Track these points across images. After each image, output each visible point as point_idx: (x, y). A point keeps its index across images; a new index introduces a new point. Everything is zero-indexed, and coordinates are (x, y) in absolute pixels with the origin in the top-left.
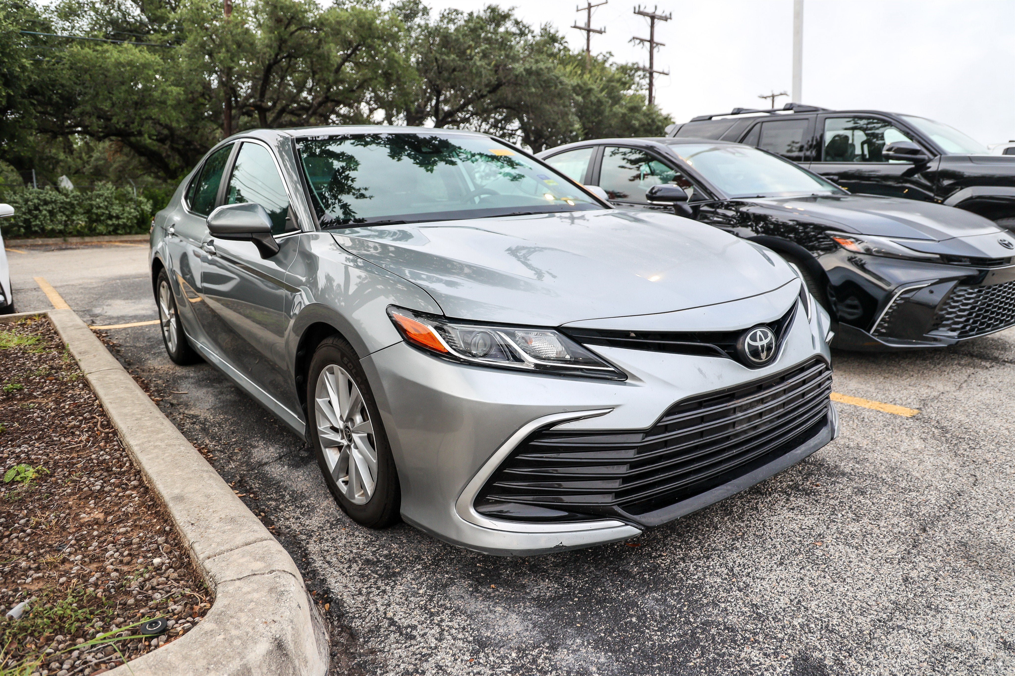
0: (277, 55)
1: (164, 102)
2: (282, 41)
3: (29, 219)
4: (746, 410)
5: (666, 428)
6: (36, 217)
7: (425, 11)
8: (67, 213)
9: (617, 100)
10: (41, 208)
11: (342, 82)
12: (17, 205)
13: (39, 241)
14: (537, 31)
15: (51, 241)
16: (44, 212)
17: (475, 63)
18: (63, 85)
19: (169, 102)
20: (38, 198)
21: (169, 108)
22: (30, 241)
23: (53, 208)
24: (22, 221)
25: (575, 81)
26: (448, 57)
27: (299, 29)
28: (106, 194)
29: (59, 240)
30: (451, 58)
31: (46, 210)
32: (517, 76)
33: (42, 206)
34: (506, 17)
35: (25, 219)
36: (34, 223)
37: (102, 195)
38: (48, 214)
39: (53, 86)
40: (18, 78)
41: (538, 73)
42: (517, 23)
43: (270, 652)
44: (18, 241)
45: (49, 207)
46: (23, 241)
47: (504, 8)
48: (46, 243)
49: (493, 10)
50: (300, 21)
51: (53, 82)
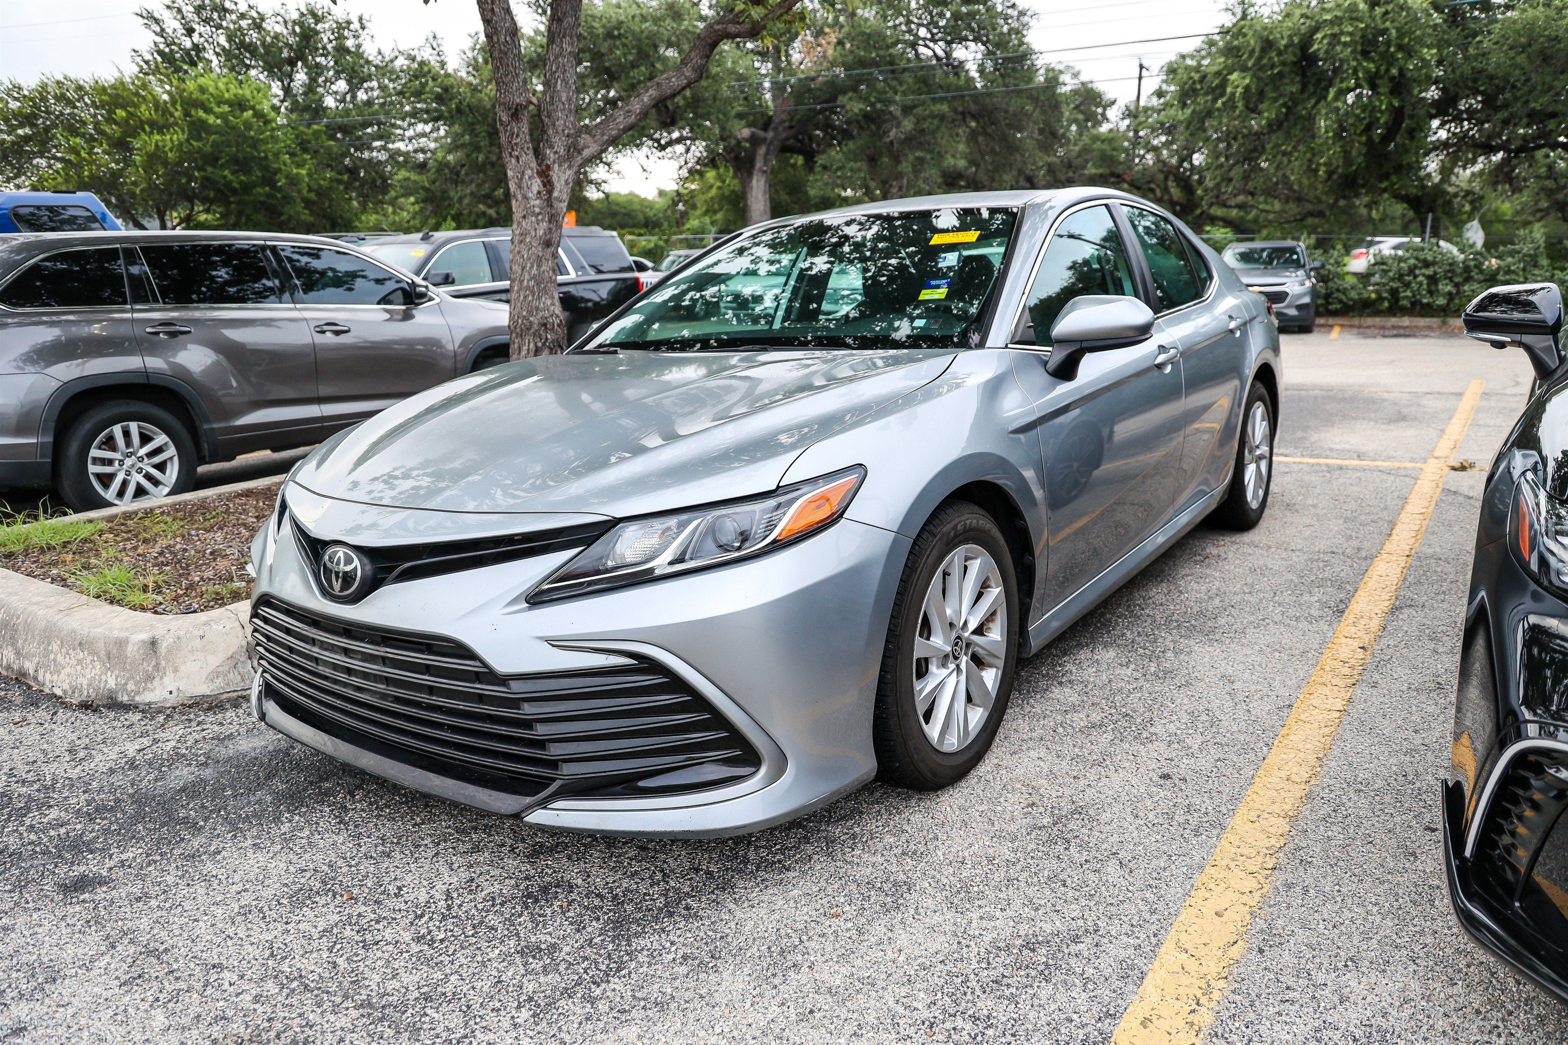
3: (1397, 289)
6: (1407, 285)
8: (1457, 280)
10: (1417, 272)
12: (1384, 267)
13: (1406, 321)
15: (1422, 322)
16: (1420, 278)
20: (1417, 259)
22: (1394, 321)
23: (1435, 273)
24: (1387, 291)
28: (1524, 251)
29: (1434, 321)
31: (1424, 275)
33: (1420, 269)
35: (1392, 289)
36: (1402, 295)
37: (1519, 252)
38: (1425, 282)
44: (1378, 320)
45: (1430, 271)
46: (1384, 319)
48: (1414, 324)
51: (1478, 73)
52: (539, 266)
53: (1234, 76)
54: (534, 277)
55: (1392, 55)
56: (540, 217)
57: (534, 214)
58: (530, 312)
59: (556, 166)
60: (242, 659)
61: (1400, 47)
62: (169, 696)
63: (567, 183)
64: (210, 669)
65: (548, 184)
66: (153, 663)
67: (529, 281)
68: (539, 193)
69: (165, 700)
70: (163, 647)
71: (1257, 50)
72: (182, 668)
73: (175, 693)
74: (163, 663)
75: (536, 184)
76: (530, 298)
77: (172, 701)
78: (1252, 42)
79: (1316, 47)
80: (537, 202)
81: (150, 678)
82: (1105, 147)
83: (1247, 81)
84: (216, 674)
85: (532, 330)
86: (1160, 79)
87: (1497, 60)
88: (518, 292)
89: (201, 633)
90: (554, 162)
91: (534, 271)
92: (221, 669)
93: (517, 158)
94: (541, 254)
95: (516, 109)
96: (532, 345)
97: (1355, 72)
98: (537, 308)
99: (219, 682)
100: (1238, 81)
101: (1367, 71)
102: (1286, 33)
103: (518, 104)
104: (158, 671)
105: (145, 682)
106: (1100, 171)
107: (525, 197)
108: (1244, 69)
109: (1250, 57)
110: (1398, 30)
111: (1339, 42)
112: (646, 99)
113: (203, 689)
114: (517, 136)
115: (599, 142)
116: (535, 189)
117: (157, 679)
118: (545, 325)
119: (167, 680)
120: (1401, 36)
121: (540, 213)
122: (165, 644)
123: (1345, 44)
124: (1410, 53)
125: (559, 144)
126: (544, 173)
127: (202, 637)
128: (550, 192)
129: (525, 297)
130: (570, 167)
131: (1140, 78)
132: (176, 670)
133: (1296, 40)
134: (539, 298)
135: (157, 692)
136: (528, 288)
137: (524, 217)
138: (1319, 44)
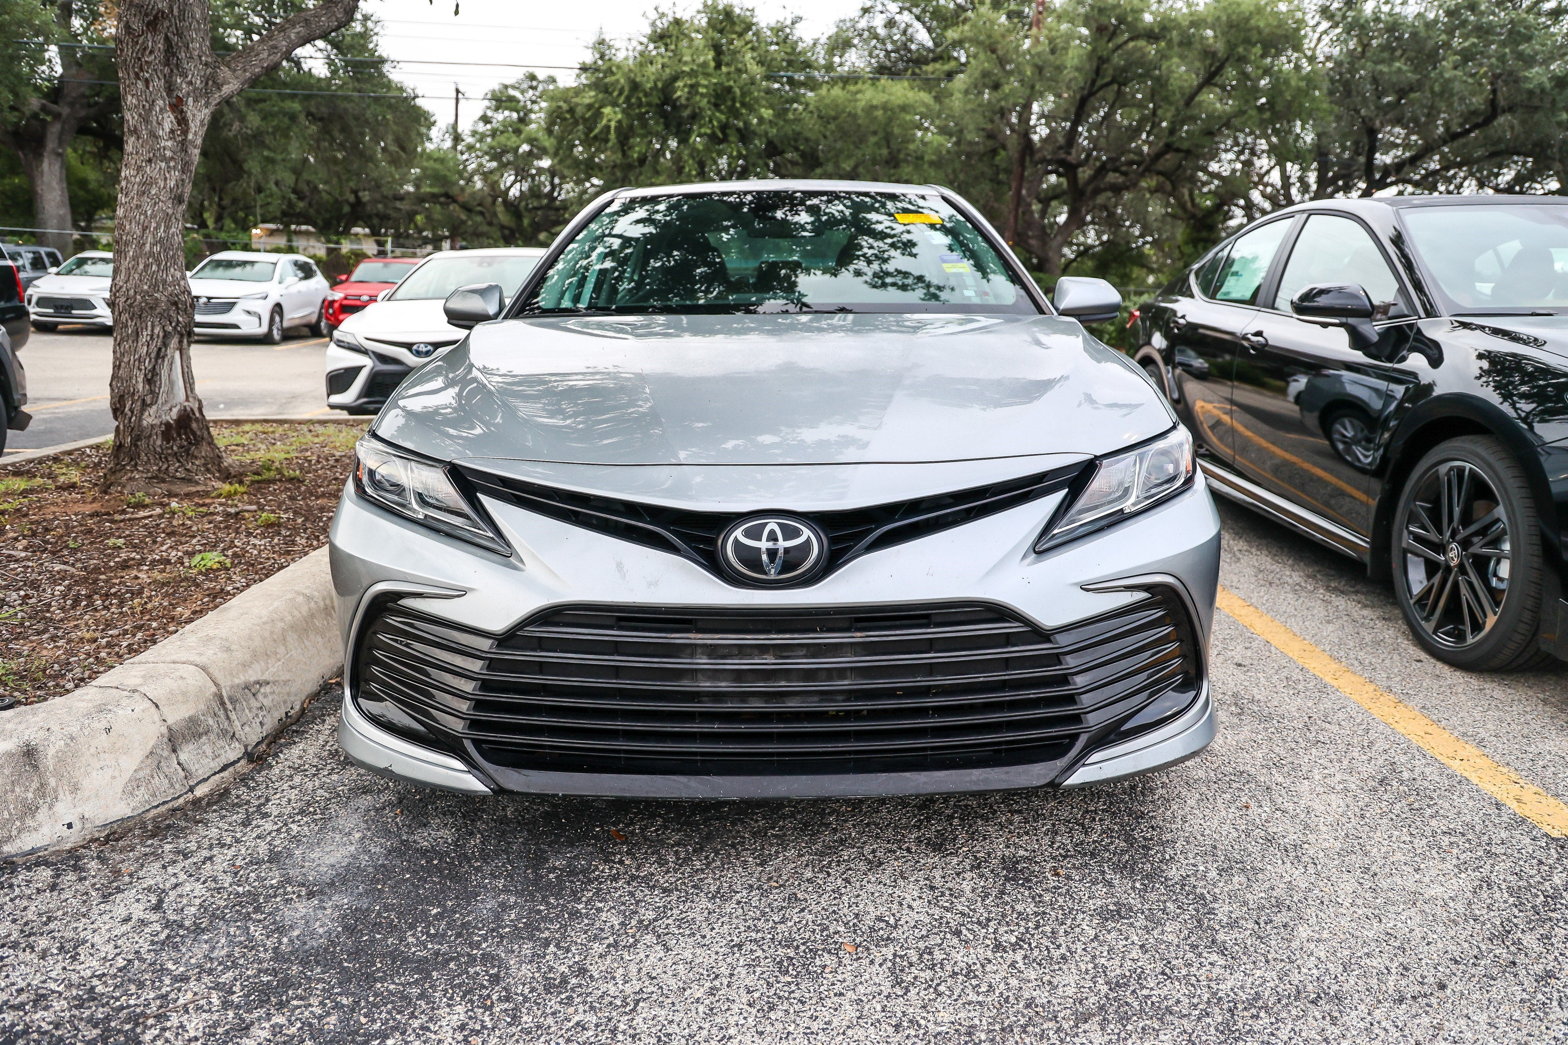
0: (1094, 82)
1: (921, 158)
2: (1101, 61)
4: (724, 657)
5: (541, 644)
11: (1193, 119)
17: (1441, 74)
18: (807, 140)
19: (927, 158)
21: (926, 166)
26: (1390, 65)
27: (1131, 39)
30: (1394, 69)
32: (1531, 93)
39: (796, 140)
40: (754, 133)
43: (10, 755)
50: (1131, 27)
51: (797, 136)
52: (168, 227)
53: (607, 110)
54: (161, 241)
55: (737, 110)
56: (172, 164)
57: (164, 159)
58: (155, 287)
59: (190, 100)
60: (165, 753)
61: (743, 104)
62: (66, 832)
63: (202, 121)
64: (127, 776)
65: (182, 121)
66: (35, 785)
67: (152, 245)
68: (172, 131)
69: (61, 839)
70: (49, 759)
71: (627, 89)
72: (85, 783)
73: (77, 826)
74: (52, 782)
75: (169, 121)
76: (154, 268)
77: (73, 839)
78: (622, 81)
79: (679, 93)
80: (169, 144)
81: (31, 810)
82: (437, 166)
83: (619, 116)
84: (135, 783)
85: (158, 310)
86: (487, 103)
87: (811, 125)
88: (135, 258)
89: (104, 724)
90: (188, 95)
91: (161, 233)
92: (141, 774)
93: (147, 82)
94: (170, 211)
95: (156, 17)
96: (157, 330)
97: (711, 121)
98: (164, 282)
99: (142, 794)
100: (611, 115)
101: (719, 121)
102: (652, 78)
103: (159, 10)
104: (44, 796)
105: (22, 819)
106: (435, 190)
107: (153, 135)
108: (614, 104)
109: (620, 94)
110: (741, 89)
111: (697, 93)
112: (293, 36)
113: (121, 809)
114: (151, 52)
115: (242, 79)
116: (167, 126)
117: (44, 810)
118: (175, 304)
119: (60, 807)
120: (743, 94)
121: (172, 158)
122: (51, 752)
123: (702, 95)
124: (751, 109)
125: (195, 73)
126: (177, 106)
127: (108, 730)
128: (185, 132)
129: (146, 266)
130: (207, 105)
131: (457, 99)
132: (75, 789)
133: (660, 85)
134: (167, 269)
135: (45, 830)
136: (151, 254)
137: (150, 161)
138: (680, 92)
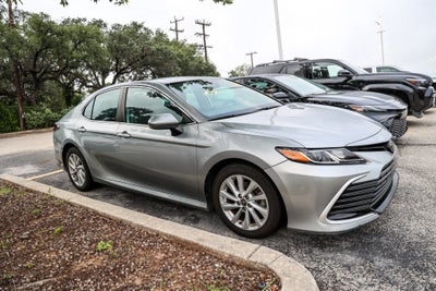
0: (42, 47)
2: (44, 41)
7: (105, 25)
9: (193, 59)
14: (154, 32)
25: (176, 52)
32: (153, 51)
34: (140, 26)
41: (161, 50)
42: (145, 29)
47: (139, 23)
49: (134, 24)
